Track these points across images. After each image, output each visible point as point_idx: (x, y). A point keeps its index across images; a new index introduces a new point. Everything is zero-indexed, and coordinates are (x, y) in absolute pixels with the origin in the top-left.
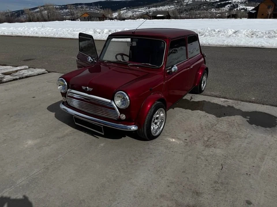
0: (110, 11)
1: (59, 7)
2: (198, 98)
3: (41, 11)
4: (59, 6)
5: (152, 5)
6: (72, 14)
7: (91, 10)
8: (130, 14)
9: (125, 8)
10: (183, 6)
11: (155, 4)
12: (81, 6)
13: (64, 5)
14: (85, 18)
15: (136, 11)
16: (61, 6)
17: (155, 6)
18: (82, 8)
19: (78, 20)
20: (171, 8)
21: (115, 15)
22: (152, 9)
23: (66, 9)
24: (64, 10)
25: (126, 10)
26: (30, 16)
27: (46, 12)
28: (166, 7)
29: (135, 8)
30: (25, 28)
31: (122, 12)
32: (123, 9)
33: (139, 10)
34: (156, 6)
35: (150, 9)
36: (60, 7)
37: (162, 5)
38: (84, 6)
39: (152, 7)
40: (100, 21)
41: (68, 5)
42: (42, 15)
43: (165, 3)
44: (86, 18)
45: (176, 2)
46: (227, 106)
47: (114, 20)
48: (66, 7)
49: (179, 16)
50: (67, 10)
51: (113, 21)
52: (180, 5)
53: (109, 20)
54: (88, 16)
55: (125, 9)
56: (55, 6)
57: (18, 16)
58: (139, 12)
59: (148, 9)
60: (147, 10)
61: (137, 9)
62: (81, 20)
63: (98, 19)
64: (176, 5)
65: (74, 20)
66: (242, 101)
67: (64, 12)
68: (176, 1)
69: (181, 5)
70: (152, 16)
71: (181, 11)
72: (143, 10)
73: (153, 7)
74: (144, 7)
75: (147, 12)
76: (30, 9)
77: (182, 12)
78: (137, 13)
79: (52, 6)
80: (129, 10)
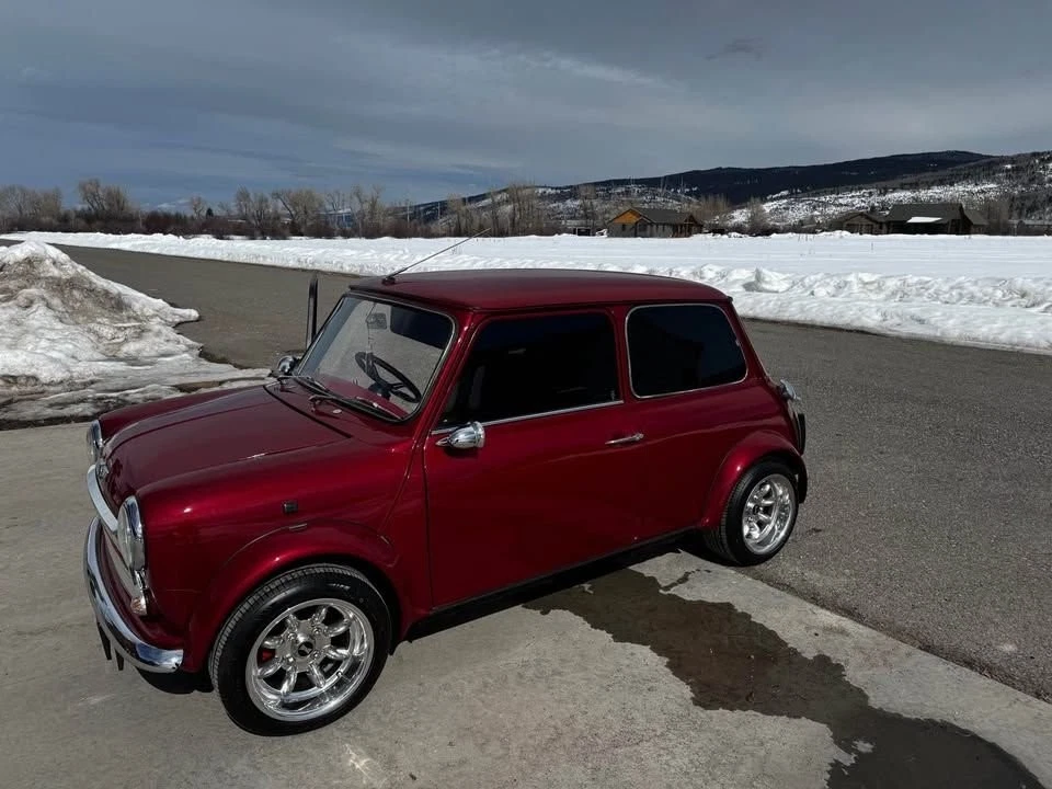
0: (721, 202)
1: (554, 191)
2: (714, 585)
3: (495, 205)
4: (556, 189)
5: (900, 181)
6: (588, 214)
7: (659, 199)
8: (800, 211)
9: (785, 193)
10: (1042, 184)
11: (910, 179)
12: (624, 190)
13: (571, 187)
14: (624, 226)
15: (825, 204)
16: (560, 188)
17: (911, 184)
18: (627, 193)
19: (602, 234)
20: (983, 192)
21: (740, 216)
22: (895, 194)
23: (576, 199)
24: (568, 201)
25: (785, 201)
26: (461, 218)
27: (509, 208)
28: (961, 188)
29: (826, 193)
30: (405, 253)
31: (768, 207)
32: (774, 196)
33: (841, 201)
34: (914, 186)
35: (889, 196)
36: (559, 191)
37: (941, 183)
38: (636, 189)
39: (894, 190)
40: (677, 237)
41: (586, 184)
42: (495, 218)
43: (955, 172)
44: (628, 228)
45: (1008, 170)
46: (810, 655)
47: (727, 233)
48: (572, 192)
49: (1016, 222)
50: (578, 202)
51: (725, 236)
52: (1026, 181)
53: (710, 236)
54: (634, 219)
55: (782, 197)
56: (541, 191)
57: (432, 218)
58: (841, 205)
59: (879, 195)
60: (876, 200)
61: (834, 196)
62: (611, 235)
63: (669, 229)
64: (1007, 182)
65: (587, 233)
66: (927, 648)
67: (568, 209)
68: (1009, 166)
69: (1032, 180)
70: (888, 223)
71: (1028, 203)
72: (857, 200)
73: (903, 187)
74: (860, 189)
75: (873, 208)
76: (464, 200)
77: (1032, 210)
78: (832, 210)
79: (528, 191)
80: (798, 200)
